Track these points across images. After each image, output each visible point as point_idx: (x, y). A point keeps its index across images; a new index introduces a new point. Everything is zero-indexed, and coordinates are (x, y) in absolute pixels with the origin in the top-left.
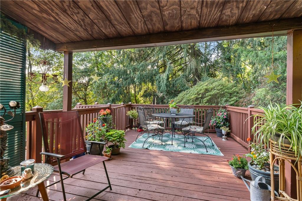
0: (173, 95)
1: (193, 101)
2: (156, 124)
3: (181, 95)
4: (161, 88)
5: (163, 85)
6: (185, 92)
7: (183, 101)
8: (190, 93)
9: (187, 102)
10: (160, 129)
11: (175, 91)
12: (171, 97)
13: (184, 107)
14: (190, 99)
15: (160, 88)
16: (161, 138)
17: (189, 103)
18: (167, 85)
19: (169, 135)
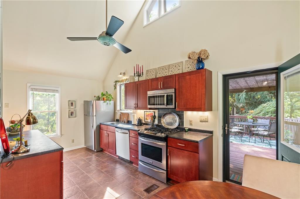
0: (253, 106)
1: (271, 113)
2: (237, 129)
3: (260, 107)
4: (241, 101)
5: (242, 98)
6: (265, 105)
7: (262, 113)
8: (270, 106)
9: (266, 114)
10: (240, 132)
11: (255, 102)
12: (251, 107)
13: (261, 118)
14: (269, 112)
15: (239, 101)
16: (241, 138)
17: (268, 114)
18: (246, 98)
19: (248, 137)
